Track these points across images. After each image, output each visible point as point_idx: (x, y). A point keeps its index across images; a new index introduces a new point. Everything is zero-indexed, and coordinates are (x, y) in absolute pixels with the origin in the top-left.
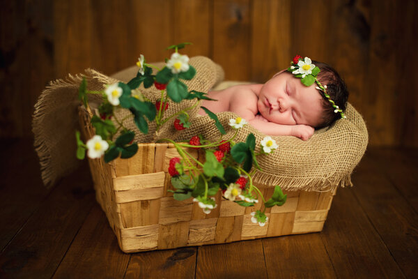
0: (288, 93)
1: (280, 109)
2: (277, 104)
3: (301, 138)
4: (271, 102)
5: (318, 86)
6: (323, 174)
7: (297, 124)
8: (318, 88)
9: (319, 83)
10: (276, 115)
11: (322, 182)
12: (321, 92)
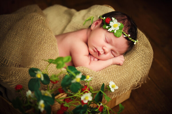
0: (107, 42)
1: (105, 53)
2: (102, 50)
3: (119, 65)
4: (99, 50)
5: (124, 35)
6: (135, 81)
7: (115, 57)
8: (124, 36)
9: (125, 33)
10: (103, 56)
11: (135, 85)
12: (127, 38)
